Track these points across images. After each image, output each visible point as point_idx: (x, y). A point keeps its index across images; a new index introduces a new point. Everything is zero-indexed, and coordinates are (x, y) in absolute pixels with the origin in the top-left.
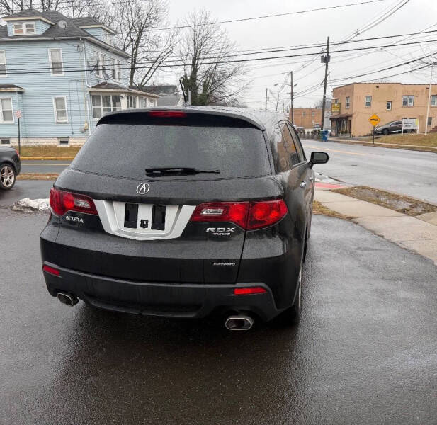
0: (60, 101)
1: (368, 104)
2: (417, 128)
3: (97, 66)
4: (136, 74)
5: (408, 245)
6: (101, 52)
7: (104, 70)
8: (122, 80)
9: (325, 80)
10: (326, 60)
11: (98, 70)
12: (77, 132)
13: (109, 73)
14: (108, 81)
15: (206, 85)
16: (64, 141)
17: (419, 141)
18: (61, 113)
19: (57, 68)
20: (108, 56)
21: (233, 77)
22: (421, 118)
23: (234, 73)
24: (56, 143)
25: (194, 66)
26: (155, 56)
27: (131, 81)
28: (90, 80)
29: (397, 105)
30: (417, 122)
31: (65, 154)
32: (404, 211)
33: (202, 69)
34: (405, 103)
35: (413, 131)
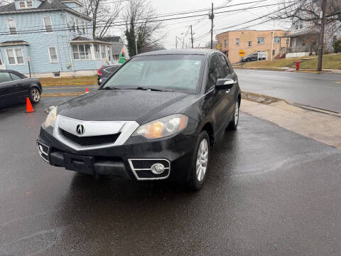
0: (52, 49)
1: (237, 44)
2: (267, 57)
3: (74, 27)
4: (97, 31)
5: (265, 118)
6: (75, 18)
7: (78, 29)
8: (89, 35)
9: (212, 30)
10: (212, 17)
11: (74, 29)
12: (65, 69)
13: (82, 31)
14: (82, 36)
15: (140, 36)
16: (57, 74)
17: (268, 65)
18: (54, 57)
19: (49, 29)
20: (80, 20)
21: (157, 30)
22: (269, 51)
23: (157, 27)
24: (52, 76)
25: (132, 24)
26: (107, 19)
27: (94, 35)
28: (70, 36)
29: (254, 43)
30: (266, 53)
31: (59, 82)
32: (262, 102)
33: (137, 26)
34: (259, 42)
35: (264, 59)
